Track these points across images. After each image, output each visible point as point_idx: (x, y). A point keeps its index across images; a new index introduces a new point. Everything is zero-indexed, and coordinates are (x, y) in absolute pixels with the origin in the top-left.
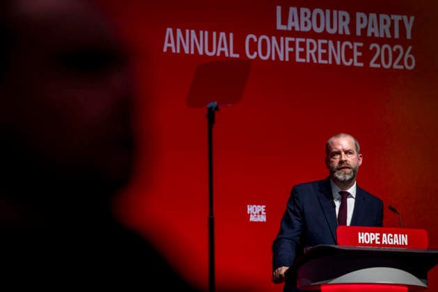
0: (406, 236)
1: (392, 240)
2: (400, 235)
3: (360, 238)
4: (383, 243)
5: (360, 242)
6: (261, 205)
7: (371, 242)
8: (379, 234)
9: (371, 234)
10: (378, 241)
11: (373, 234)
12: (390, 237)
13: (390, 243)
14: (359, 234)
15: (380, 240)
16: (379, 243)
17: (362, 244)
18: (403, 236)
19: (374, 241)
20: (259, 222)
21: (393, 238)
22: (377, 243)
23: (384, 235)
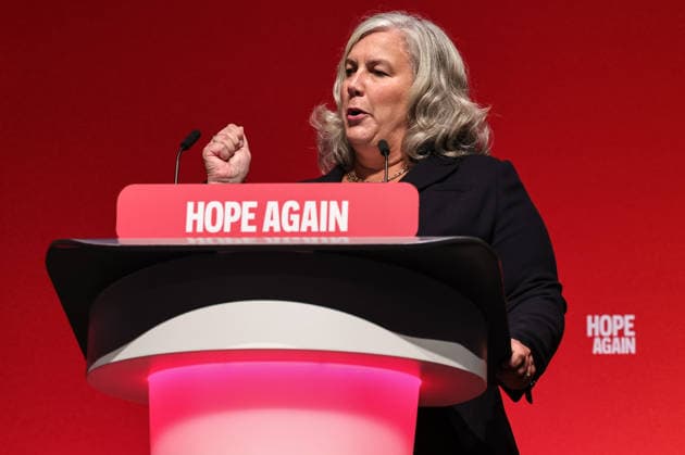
0: (345, 204)
1: (295, 218)
2: (324, 204)
3: (190, 216)
4: (266, 229)
5: (189, 228)
6: (623, 314)
7: (227, 229)
8: (254, 204)
9: (229, 205)
10: (251, 223)
11: (235, 205)
12: (291, 211)
13: (288, 228)
14: (190, 205)
15: (258, 221)
16: (253, 229)
17: (194, 234)
18: (334, 204)
19: (236, 226)
20: (616, 356)
21: (300, 212)
22: (245, 228)
23: (272, 206)
